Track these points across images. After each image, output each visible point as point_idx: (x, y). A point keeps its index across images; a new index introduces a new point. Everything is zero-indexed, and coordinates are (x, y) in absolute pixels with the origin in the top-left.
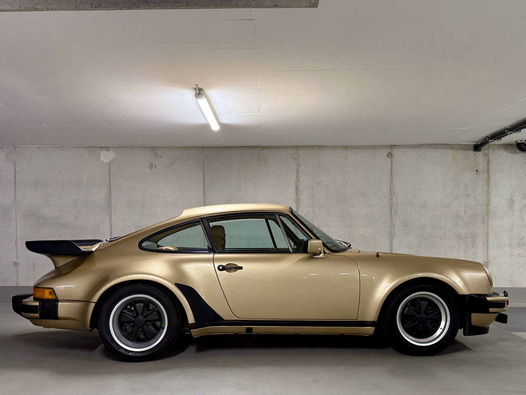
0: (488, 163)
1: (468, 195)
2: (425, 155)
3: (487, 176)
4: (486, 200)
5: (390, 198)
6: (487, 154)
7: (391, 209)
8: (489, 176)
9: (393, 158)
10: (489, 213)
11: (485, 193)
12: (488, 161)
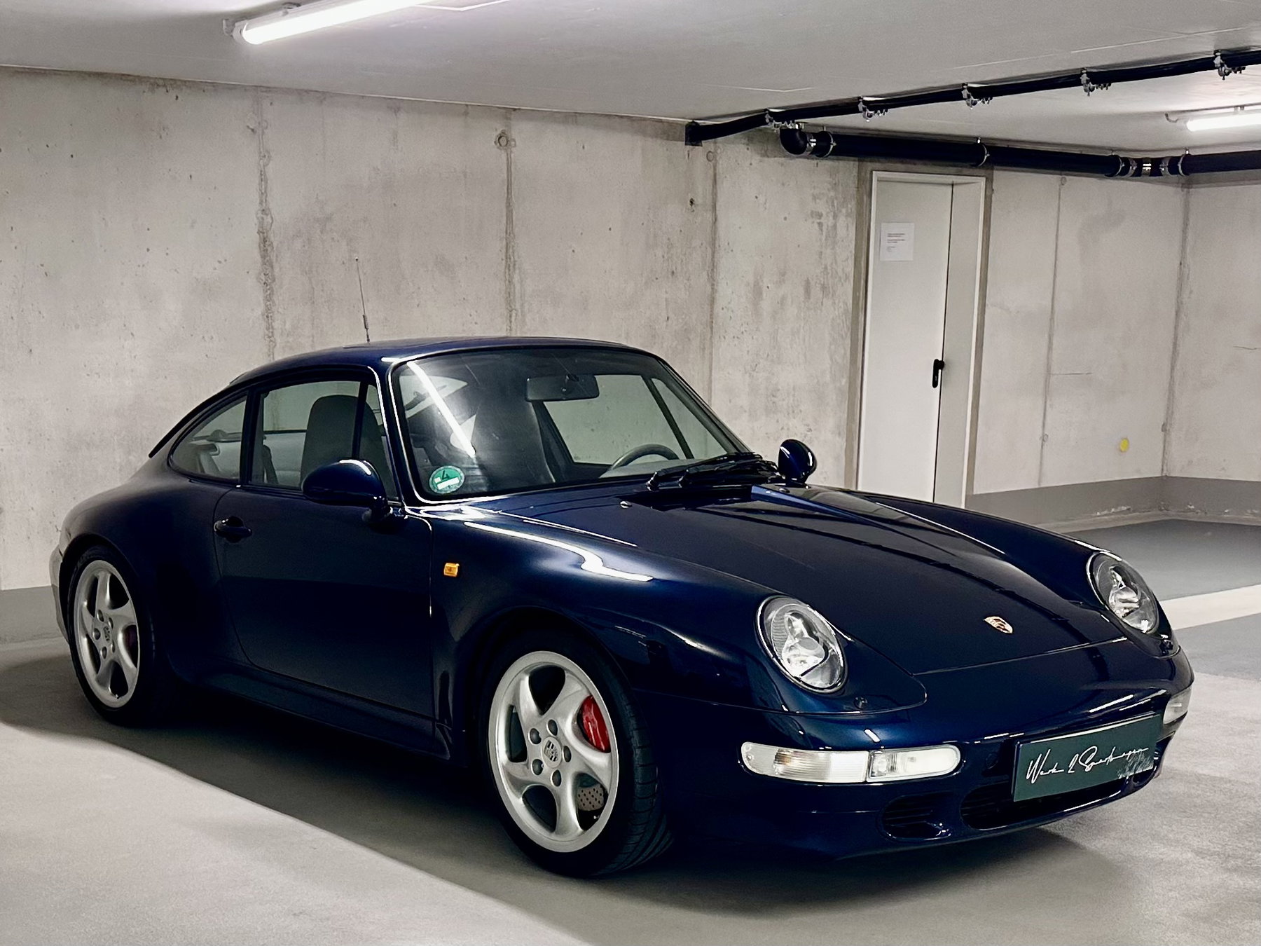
0: (715, 181)
1: (673, 273)
2: (583, 147)
3: (710, 219)
4: (708, 284)
5: (507, 277)
6: (712, 156)
7: (511, 311)
8: (716, 219)
9: (514, 150)
10: (714, 325)
11: (707, 269)
12: (715, 175)
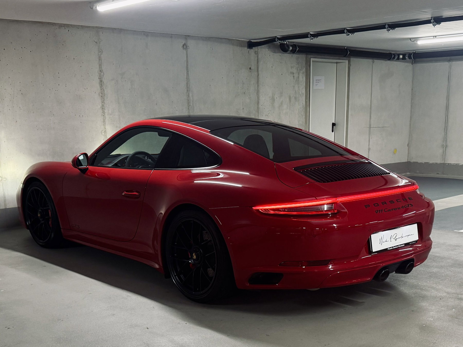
0: (258, 62)
1: (244, 93)
2: (213, 49)
4: (257, 97)
5: (187, 93)
6: (257, 53)
7: (189, 106)
8: (258, 75)
9: (188, 50)
10: (259, 111)
11: (256, 92)
12: (258, 59)
